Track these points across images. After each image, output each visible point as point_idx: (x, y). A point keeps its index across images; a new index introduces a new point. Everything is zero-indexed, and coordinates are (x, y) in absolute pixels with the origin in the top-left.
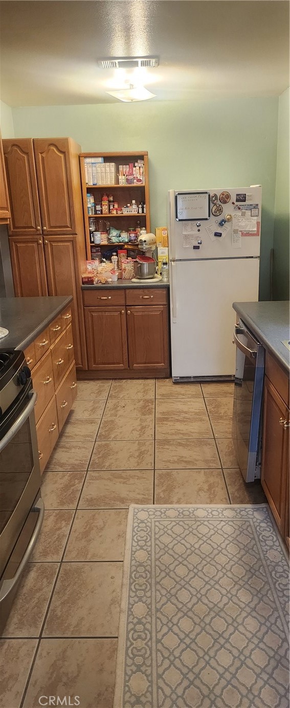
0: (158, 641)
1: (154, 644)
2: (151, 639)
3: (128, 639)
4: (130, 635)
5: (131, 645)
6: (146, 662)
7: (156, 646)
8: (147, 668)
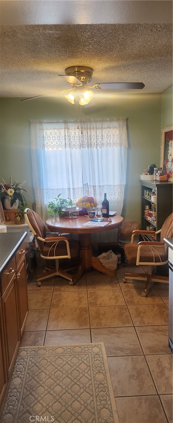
0: (92, 396)
1: (94, 394)
2: (96, 397)
3: (109, 396)
4: (108, 398)
5: (107, 393)
6: (97, 385)
7: (93, 393)
8: (96, 383)
